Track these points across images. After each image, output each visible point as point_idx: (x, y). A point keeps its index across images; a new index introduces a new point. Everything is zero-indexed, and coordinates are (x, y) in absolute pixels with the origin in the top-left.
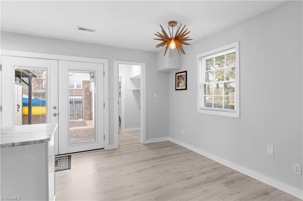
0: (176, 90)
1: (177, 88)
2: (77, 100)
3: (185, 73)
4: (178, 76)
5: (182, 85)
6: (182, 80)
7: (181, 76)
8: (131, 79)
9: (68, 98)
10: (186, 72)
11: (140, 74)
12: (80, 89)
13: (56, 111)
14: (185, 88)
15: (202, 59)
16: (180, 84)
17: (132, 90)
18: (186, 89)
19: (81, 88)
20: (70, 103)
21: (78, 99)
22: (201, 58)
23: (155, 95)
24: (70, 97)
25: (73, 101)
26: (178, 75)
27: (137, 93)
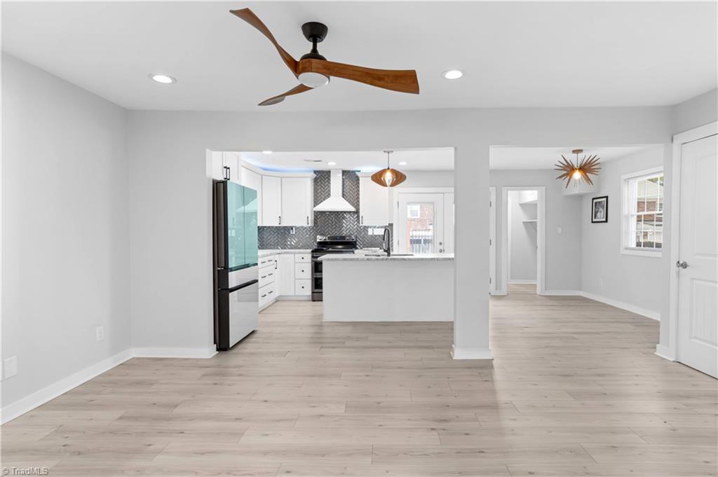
0: (593, 222)
1: (594, 220)
2: (414, 238)
3: (605, 199)
4: (596, 203)
5: (601, 216)
6: (601, 209)
7: (599, 202)
8: (521, 205)
9: (409, 234)
10: (607, 197)
11: (536, 199)
12: (416, 217)
13: (441, 247)
14: (604, 220)
15: (628, 182)
16: (598, 214)
17: (524, 222)
18: (606, 221)
19: (417, 215)
20: (411, 243)
21: (416, 236)
22: (627, 180)
23: (560, 230)
24: (411, 233)
25: (420, 240)
26: (595, 201)
27: (531, 226)
